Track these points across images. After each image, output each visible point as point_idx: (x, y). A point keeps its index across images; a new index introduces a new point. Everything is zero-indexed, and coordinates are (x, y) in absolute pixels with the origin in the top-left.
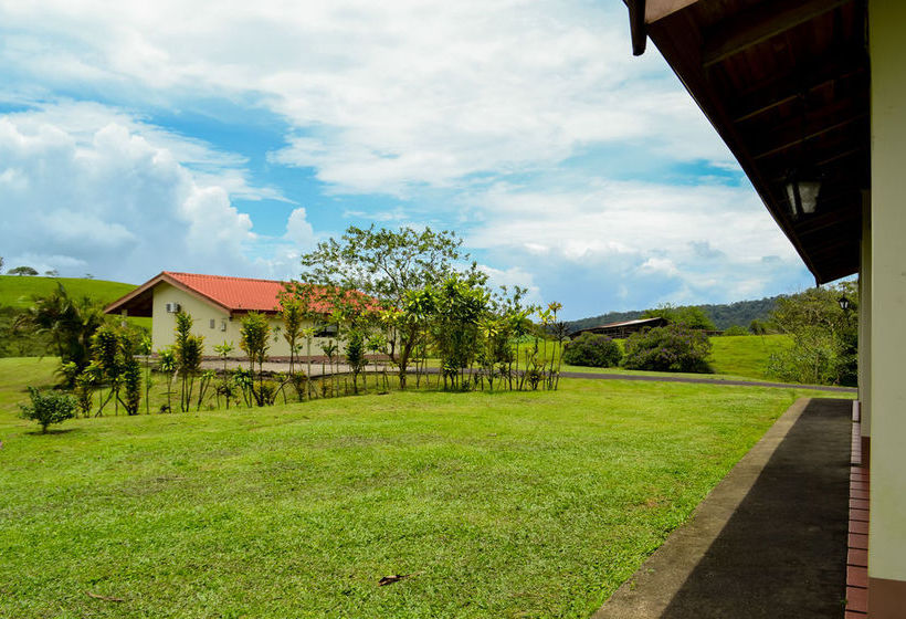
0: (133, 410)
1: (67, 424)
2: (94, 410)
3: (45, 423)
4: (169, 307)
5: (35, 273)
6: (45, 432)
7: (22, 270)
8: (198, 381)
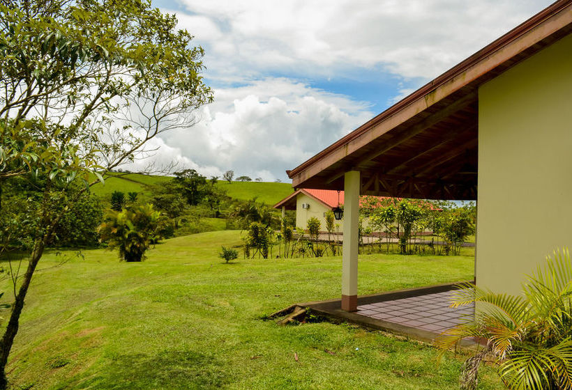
0: (266, 257)
1: (235, 261)
2: (251, 257)
3: (228, 260)
4: (303, 205)
5: (250, 180)
6: (227, 263)
7: (243, 178)
8: (291, 243)
